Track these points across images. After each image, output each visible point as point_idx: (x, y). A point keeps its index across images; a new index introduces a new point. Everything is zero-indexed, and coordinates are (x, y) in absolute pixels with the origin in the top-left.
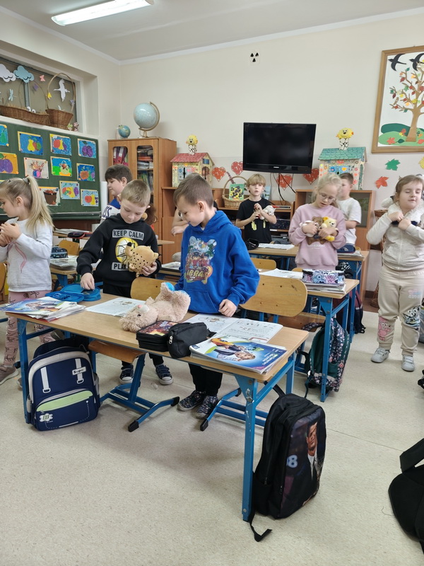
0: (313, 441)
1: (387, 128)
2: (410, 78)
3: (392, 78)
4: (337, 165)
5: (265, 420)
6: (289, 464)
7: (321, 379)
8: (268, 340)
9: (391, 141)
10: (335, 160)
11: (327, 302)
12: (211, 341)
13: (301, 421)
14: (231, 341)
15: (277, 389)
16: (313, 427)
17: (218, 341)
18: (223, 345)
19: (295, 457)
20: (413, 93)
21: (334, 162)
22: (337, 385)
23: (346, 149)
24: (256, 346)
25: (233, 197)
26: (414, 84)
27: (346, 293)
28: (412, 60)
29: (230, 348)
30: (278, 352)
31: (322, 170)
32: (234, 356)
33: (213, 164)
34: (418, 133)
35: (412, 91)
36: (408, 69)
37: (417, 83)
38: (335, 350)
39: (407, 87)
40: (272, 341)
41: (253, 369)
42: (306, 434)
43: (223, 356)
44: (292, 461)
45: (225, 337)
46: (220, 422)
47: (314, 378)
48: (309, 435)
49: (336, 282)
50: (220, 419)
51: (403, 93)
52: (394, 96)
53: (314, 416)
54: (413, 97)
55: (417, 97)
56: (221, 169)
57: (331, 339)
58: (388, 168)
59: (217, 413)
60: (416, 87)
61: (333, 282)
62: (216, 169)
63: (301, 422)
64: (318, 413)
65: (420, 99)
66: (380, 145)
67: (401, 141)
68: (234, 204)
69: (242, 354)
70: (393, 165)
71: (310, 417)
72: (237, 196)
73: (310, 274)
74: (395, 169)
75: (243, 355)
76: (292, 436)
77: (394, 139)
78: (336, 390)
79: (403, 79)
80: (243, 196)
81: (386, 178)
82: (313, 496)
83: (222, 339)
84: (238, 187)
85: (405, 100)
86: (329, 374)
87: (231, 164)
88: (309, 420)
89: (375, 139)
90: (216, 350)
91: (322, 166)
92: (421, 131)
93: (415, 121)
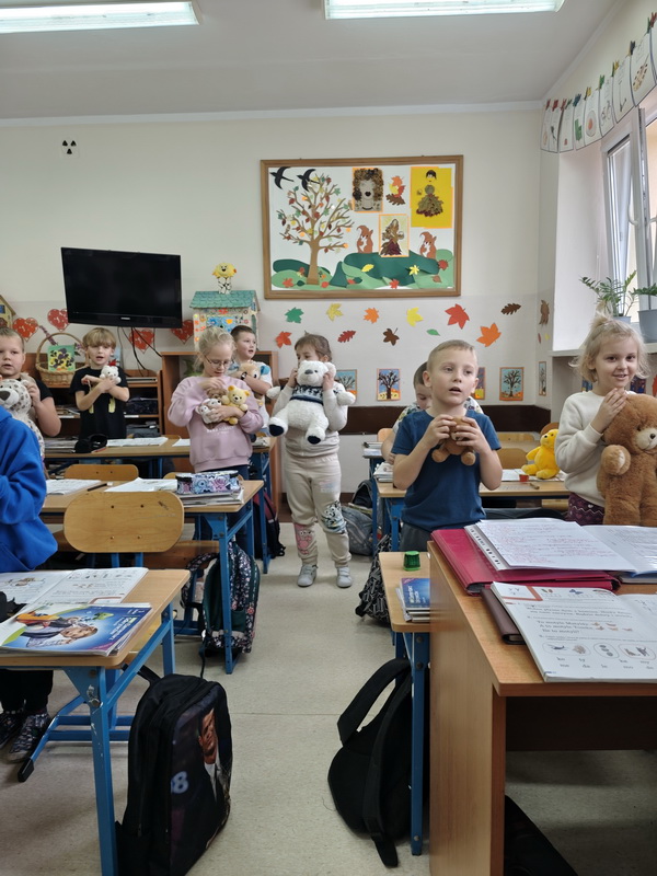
0: (210, 739)
1: (282, 265)
2: (300, 199)
3: (278, 198)
4: (218, 316)
5: (128, 728)
6: (175, 789)
7: (222, 638)
8: (123, 597)
9: (288, 283)
10: (215, 308)
11: (219, 519)
12: (16, 620)
13: (186, 714)
14: (53, 612)
15: (146, 672)
16: (208, 718)
17: (31, 617)
18: (38, 623)
19: (183, 774)
20: (307, 221)
21: (213, 311)
22: (248, 642)
23: (228, 292)
24: (98, 612)
25: (55, 366)
26: (306, 209)
27: (243, 502)
28: (300, 177)
29: (53, 624)
30: (137, 614)
31: (197, 322)
32: (60, 637)
33: (13, 314)
34: (320, 273)
35: (305, 217)
36: (297, 188)
37: (310, 207)
38: (240, 589)
39: (299, 211)
40: (131, 597)
41: (93, 651)
42: (197, 732)
43: (39, 641)
44: (180, 783)
45: (42, 608)
46: (57, 756)
47: (213, 639)
48: (202, 731)
49: (228, 487)
50: (58, 751)
51: (294, 219)
52: (284, 223)
53: (208, 700)
54: (308, 226)
55: (313, 227)
56: (28, 321)
57: (231, 574)
58: (289, 320)
59: (50, 742)
60: (309, 212)
61: (224, 488)
62: (20, 322)
63: (188, 715)
64: (214, 693)
65: (316, 228)
66: (274, 288)
67: (300, 283)
68: (59, 378)
69: (75, 629)
70: (294, 316)
71: (202, 703)
72: (64, 364)
73: (188, 481)
74: (299, 321)
75: (75, 632)
76: (174, 742)
77: (291, 280)
78: (248, 651)
79: (292, 201)
80: (73, 364)
81: (289, 334)
82: (222, 827)
83: (37, 612)
84: (64, 351)
85: (298, 229)
86: (235, 628)
87: (46, 313)
88: (199, 709)
89: (267, 281)
90: (25, 634)
91: (196, 317)
92: (324, 272)
93: (314, 257)
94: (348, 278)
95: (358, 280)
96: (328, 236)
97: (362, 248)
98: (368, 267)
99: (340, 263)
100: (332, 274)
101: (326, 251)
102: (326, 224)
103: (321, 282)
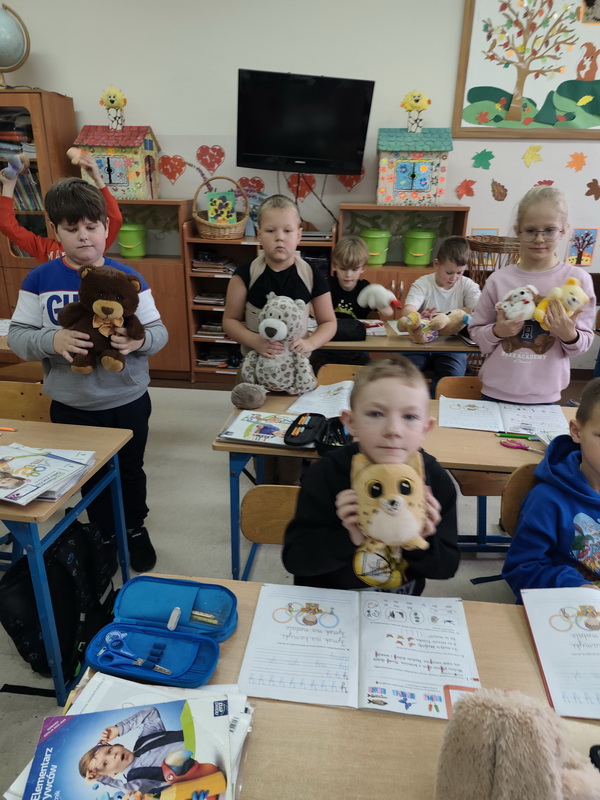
1: (479, 94)
2: (516, 5)
9: (482, 118)
10: (408, 152)
20: (519, 34)
23: (419, 130)
25: (215, 218)
26: (521, 17)
31: (384, 169)
33: (159, 150)
34: (525, 106)
35: (517, 30)
37: (526, 15)
39: (511, 21)
51: (503, 32)
52: (489, 37)
54: (519, 42)
55: (525, 43)
58: (476, 165)
60: (524, 22)
62: (165, 160)
65: (529, 45)
66: (465, 124)
67: (498, 119)
70: (483, 159)
72: (224, 215)
74: (487, 166)
77: (487, 114)
79: (504, 7)
80: (234, 215)
81: (473, 183)
84: (223, 198)
85: (506, 45)
87: (195, 150)
89: (458, 113)
91: (383, 162)
92: (529, 105)
93: (520, 84)
94: (558, 113)
95: (571, 116)
96: (542, 57)
97: (583, 73)
98: (586, 99)
99: (551, 93)
100: (539, 107)
101: (537, 76)
102: (542, 40)
103: (523, 118)
